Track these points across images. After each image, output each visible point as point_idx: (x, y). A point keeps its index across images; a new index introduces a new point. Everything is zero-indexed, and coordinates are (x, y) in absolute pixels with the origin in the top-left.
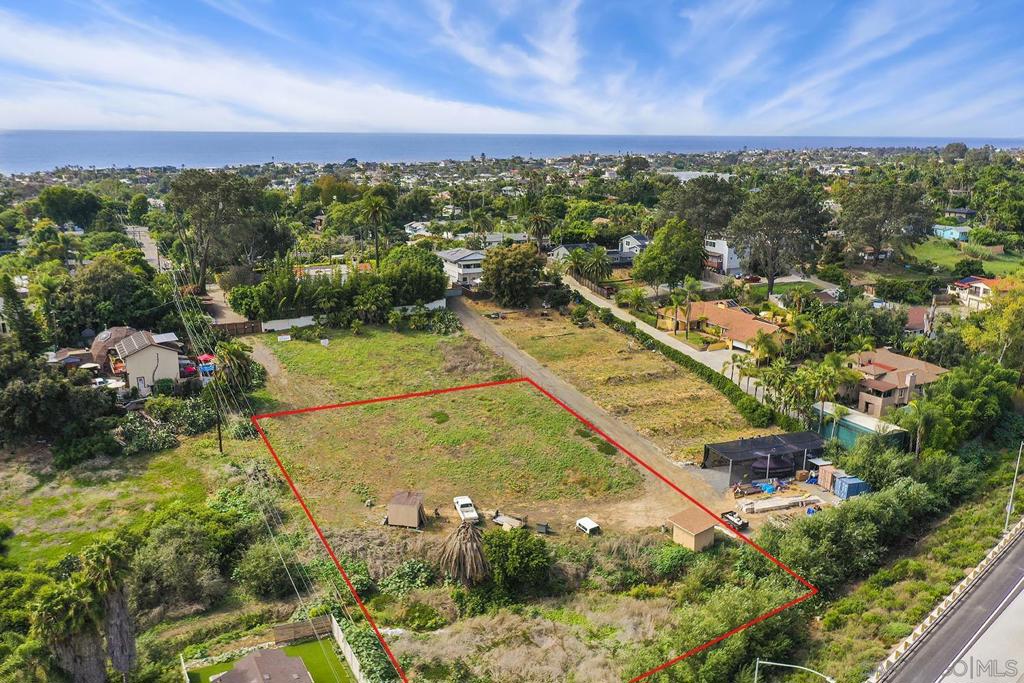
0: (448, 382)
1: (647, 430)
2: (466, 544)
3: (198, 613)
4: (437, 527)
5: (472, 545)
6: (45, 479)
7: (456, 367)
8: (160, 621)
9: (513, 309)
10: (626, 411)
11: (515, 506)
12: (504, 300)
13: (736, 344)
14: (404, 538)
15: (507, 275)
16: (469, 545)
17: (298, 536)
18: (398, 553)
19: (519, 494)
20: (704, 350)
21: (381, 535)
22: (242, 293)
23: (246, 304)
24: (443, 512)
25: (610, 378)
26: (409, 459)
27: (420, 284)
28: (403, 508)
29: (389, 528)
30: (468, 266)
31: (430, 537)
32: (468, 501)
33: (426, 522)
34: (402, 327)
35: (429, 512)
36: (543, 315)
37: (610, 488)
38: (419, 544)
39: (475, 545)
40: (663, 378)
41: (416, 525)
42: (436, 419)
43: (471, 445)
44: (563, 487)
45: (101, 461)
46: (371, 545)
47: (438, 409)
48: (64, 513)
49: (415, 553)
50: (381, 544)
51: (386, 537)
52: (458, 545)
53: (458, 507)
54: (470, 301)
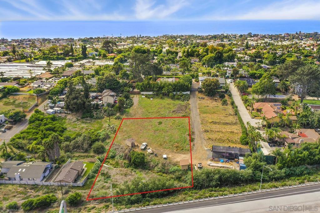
0: (170, 115)
1: (207, 138)
3: (82, 152)
6: (78, 120)
7: (175, 111)
8: (75, 152)
10: (208, 131)
11: (156, 148)
12: (206, 94)
17: (109, 142)
20: (253, 118)
21: (123, 147)
23: (138, 87)
25: (213, 122)
27: (182, 87)
29: (126, 146)
33: (134, 146)
34: (173, 98)
36: (215, 99)
37: (183, 150)
40: (230, 124)
42: (159, 123)
43: (160, 131)
44: (171, 147)
45: (88, 119)
46: (119, 148)
47: (162, 121)
48: (76, 127)
50: (121, 148)
54: (198, 93)
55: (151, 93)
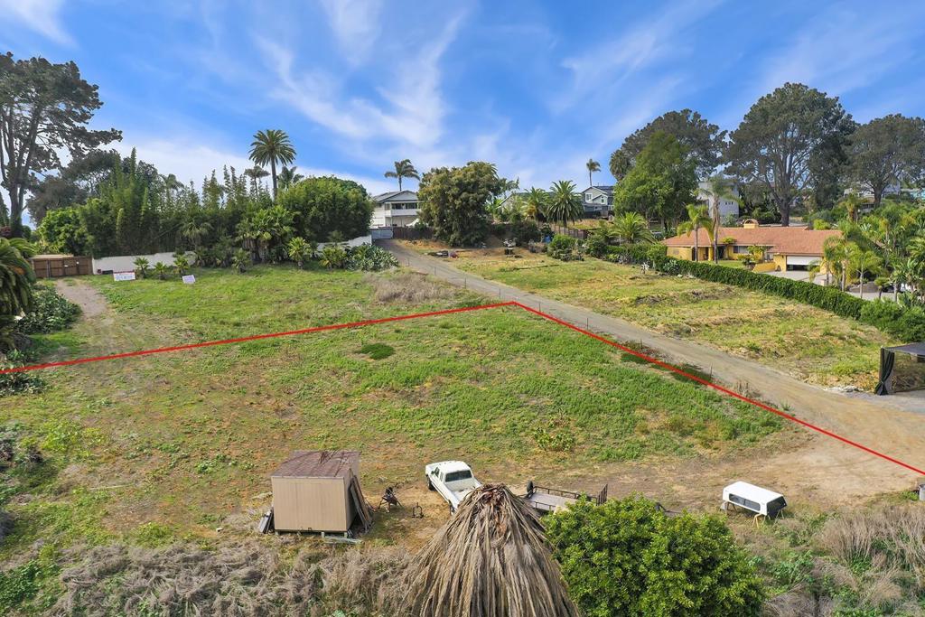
0: (386, 310)
1: (743, 350)
2: (500, 550)
4: (396, 529)
5: (520, 553)
9: (465, 247)
10: (689, 332)
11: (560, 476)
12: (452, 237)
13: (793, 261)
14: (312, 560)
15: (456, 197)
16: (510, 551)
17: (31, 575)
18: (298, 599)
19: (561, 454)
21: (255, 557)
22: (62, 217)
23: (67, 231)
24: (407, 498)
25: (639, 298)
26: (323, 411)
27: (334, 210)
28: (308, 485)
29: (276, 539)
30: (398, 206)
31: (381, 552)
32: (461, 466)
33: (366, 520)
35: (373, 499)
36: (508, 252)
37: (735, 433)
38: (354, 571)
39: (527, 549)
41: (341, 524)
42: (370, 354)
43: (441, 383)
44: (643, 438)
46: (226, 584)
47: (373, 342)
49: (344, 594)
50: (253, 578)
51: (268, 562)
52: (475, 555)
53: (439, 483)
54: (405, 242)
55: (166, 259)
